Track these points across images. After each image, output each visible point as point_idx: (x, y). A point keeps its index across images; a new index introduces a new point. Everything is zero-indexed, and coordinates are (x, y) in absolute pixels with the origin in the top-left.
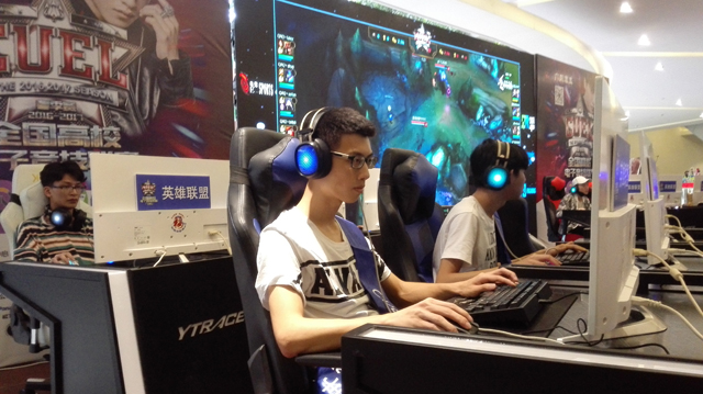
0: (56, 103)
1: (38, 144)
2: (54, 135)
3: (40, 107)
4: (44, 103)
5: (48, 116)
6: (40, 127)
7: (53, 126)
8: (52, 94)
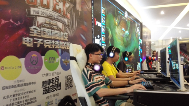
0: (51, 21)
1: (46, 37)
2: (50, 34)
3: (47, 22)
4: (48, 21)
5: (49, 26)
6: (47, 30)
7: (50, 30)
8: (50, 17)
